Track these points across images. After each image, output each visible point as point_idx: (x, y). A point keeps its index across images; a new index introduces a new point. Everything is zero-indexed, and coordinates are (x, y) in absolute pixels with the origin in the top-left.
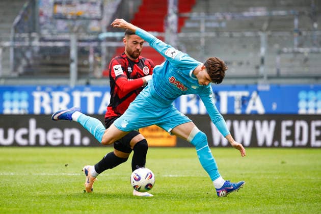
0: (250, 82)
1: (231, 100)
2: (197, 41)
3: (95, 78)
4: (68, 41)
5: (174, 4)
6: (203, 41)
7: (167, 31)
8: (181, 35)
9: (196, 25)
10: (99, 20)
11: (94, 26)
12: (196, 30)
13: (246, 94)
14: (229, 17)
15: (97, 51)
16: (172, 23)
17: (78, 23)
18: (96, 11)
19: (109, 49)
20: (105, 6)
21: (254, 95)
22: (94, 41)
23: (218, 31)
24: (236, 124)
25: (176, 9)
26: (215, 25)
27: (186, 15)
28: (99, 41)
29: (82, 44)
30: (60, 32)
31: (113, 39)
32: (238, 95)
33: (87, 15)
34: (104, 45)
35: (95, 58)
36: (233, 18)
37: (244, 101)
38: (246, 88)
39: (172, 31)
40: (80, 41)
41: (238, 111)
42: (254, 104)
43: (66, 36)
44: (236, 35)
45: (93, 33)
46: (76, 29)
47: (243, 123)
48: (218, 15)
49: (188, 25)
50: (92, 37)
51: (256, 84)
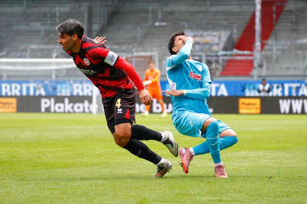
0: (301, 79)
1: (290, 89)
2: (271, 57)
3: (216, 76)
4: (200, 56)
5: (259, 35)
6: (275, 57)
7: (255, 50)
8: (263, 53)
9: (271, 47)
10: (218, 44)
11: (215, 48)
12: (272, 50)
13: (298, 85)
14: (289, 43)
15: (217, 61)
16: (258, 46)
17: (207, 46)
18: (216, 40)
19: (224, 61)
20: (221, 37)
21: (303, 85)
22: (215, 56)
23: (283, 51)
24: (293, 101)
25: (260, 39)
26: (281, 47)
27: (265, 42)
28: (218, 56)
29: (209, 58)
30: (196, 51)
31: (226, 55)
32: (294, 85)
33: (211, 42)
34: (221, 59)
35: (216, 65)
36: (291, 44)
37: (298, 89)
38: (298, 82)
39: (258, 51)
40: (207, 56)
41: (294, 94)
42: (303, 91)
43: (199, 54)
44: (293, 53)
45: (214, 52)
46: (205, 49)
47: (297, 101)
48: (283, 42)
49: (266, 47)
50: (214, 54)
51: (304, 80)
